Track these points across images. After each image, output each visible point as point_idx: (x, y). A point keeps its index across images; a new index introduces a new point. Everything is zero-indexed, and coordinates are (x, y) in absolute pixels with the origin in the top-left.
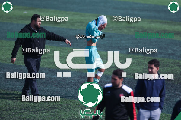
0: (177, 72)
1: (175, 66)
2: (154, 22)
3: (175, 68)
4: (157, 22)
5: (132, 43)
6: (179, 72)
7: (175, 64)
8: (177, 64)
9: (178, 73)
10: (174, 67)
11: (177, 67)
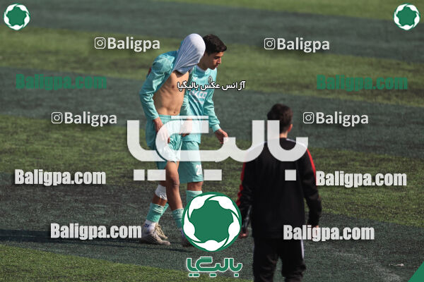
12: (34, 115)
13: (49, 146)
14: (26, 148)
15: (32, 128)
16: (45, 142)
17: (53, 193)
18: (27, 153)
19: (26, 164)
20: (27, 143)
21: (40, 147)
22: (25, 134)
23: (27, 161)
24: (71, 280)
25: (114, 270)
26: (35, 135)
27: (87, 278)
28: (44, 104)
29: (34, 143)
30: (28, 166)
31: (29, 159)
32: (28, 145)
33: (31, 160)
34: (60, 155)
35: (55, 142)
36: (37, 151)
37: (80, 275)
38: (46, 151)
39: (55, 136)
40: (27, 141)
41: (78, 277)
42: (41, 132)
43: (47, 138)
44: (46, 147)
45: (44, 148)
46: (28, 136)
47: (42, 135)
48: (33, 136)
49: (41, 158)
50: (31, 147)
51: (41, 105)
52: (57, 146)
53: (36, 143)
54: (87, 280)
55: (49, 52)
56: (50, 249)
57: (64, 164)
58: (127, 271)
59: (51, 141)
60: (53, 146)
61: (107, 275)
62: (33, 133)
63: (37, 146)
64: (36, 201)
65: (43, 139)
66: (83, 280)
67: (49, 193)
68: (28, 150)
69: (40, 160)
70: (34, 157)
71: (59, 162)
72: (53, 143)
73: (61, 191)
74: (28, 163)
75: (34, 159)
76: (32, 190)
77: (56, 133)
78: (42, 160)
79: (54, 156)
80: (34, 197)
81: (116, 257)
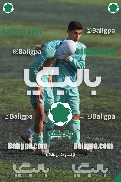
0: (89, 105)
1: (86, 96)
2: (52, 29)
3: (85, 100)
4: (57, 28)
5: (18, 62)
6: (92, 106)
7: (85, 94)
8: (88, 93)
9: (90, 107)
10: (84, 98)
11: (88, 98)
12: (7, 77)
13: (17, 96)
14: (2, 97)
15: (6, 85)
16: (14, 93)
17: (19, 125)
18: (3, 101)
19: (2, 108)
20: (3, 94)
21: (11, 97)
22: (2, 88)
23: (3, 106)
24: (30, 180)
25: (58, 174)
26: (8, 89)
27: (41, 179)
28: (14, 69)
29: (7, 94)
30: (4, 108)
31: (4, 104)
32: (3, 95)
33: (5, 105)
34: (24, 102)
35: (21, 93)
36: (9, 99)
37: (36, 178)
38: (15, 99)
39: (21, 89)
40: (3, 93)
41: (35, 178)
42: (11, 87)
43: (16, 91)
44: (15, 97)
45: (14, 97)
46: (4, 90)
47: (12, 89)
48: (7, 89)
49: (12, 104)
50: (6, 96)
51: (12, 70)
52: (21, 96)
53: (9, 94)
54: (41, 181)
55: (17, 37)
56: (17, 161)
57: (26, 107)
58: (66, 175)
59: (18, 93)
60: (19, 96)
61: (53, 178)
62: (7, 88)
63: (9, 96)
64: (8, 131)
65: (13, 91)
66: (38, 181)
67: (17, 126)
68: (4, 99)
69: (11, 105)
70: (7, 103)
71: (23, 106)
72: (19, 94)
73: (24, 124)
74: (4, 107)
75: (7, 105)
76: (6, 124)
77: (21, 88)
78: (13, 105)
79: (20, 102)
80: (7, 128)
81: (59, 166)
